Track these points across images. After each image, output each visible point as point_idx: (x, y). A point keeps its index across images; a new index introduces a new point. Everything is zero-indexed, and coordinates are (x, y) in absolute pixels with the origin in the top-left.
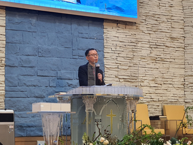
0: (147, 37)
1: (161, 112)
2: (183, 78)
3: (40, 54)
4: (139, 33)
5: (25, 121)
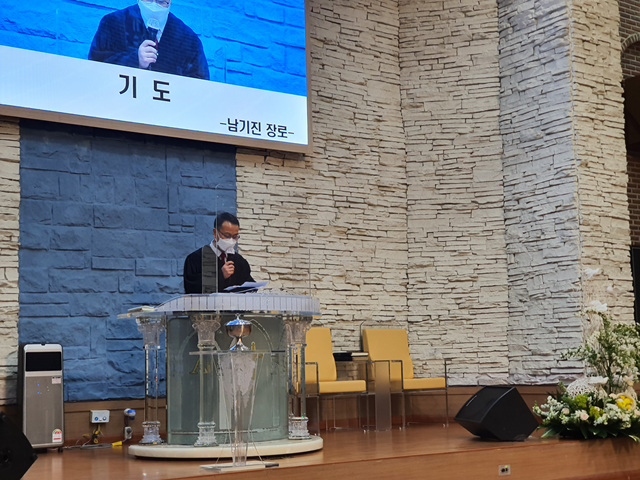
0: (329, 185)
1: (358, 344)
2: (404, 271)
3: (97, 221)
4: (311, 176)
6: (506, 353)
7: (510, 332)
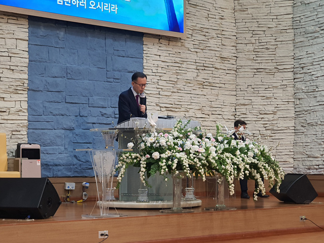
0: (194, 57)
2: (234, 107)
3: (69, 75)
4: (184, 51)
5: (51, 158)
6: (292, 156)
7: (295, 144)
